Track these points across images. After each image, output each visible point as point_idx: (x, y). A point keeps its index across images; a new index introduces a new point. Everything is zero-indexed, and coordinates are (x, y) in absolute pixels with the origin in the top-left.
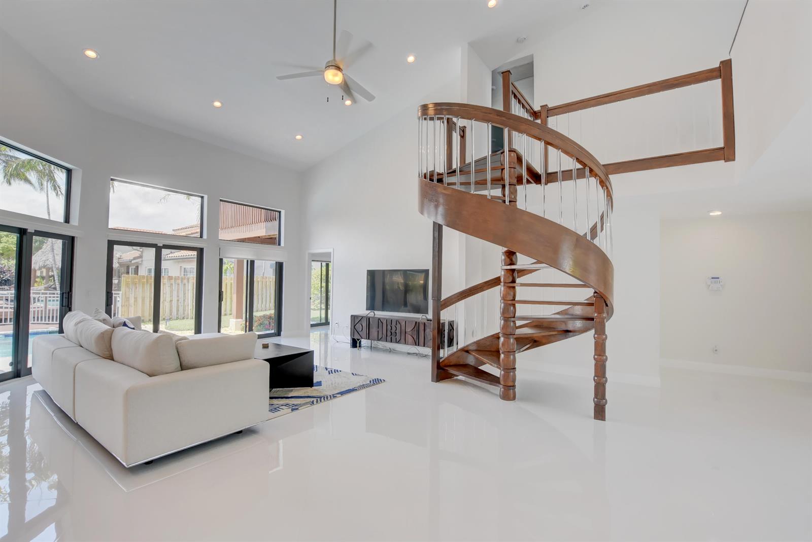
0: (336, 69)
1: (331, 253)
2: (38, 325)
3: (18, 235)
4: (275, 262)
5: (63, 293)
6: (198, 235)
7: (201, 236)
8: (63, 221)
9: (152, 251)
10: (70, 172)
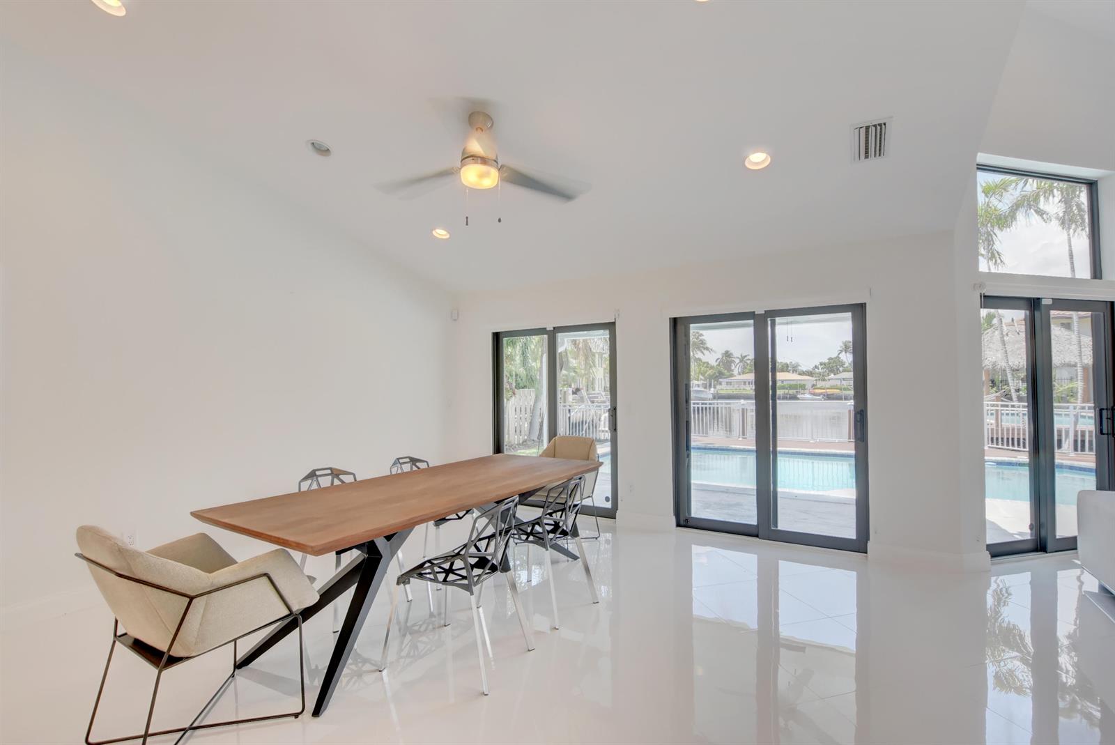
2: (998, 450)
3: (1028, 312)
5: (1101, 410)
8: (1089, 278)
10: (1094, 187)
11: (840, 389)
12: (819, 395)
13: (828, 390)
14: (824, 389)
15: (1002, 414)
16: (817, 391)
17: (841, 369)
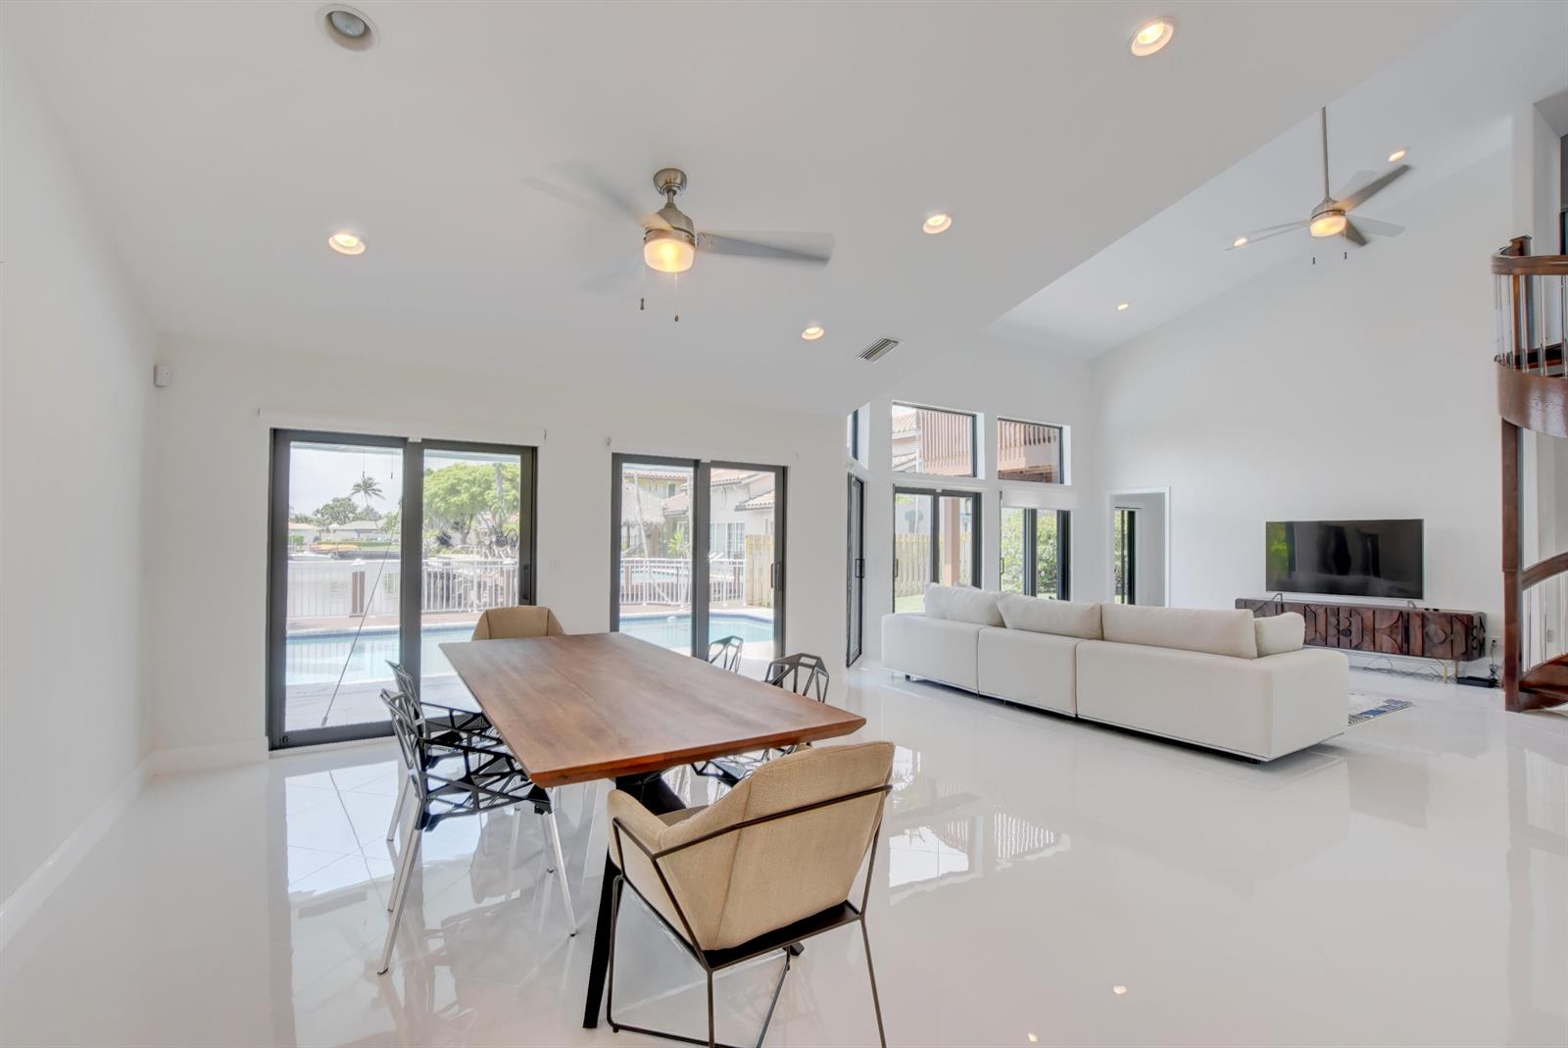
0: (1334, 215)
1: (1163, 494)
4: (1021, 510)
6: (969, 472)
7: (975, 475)
9: (928, 499)
11: (359, 544)
12: (326, 552)
13: (340, 546)
14: (334, 544)
15: (632, 572)
16: (324, 547)
17: (351, 515)
